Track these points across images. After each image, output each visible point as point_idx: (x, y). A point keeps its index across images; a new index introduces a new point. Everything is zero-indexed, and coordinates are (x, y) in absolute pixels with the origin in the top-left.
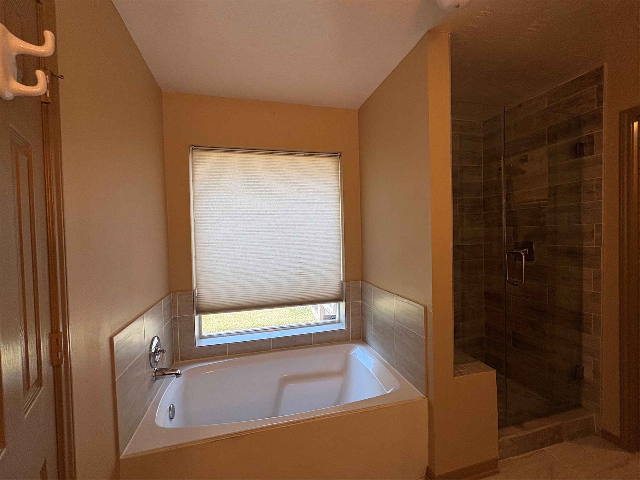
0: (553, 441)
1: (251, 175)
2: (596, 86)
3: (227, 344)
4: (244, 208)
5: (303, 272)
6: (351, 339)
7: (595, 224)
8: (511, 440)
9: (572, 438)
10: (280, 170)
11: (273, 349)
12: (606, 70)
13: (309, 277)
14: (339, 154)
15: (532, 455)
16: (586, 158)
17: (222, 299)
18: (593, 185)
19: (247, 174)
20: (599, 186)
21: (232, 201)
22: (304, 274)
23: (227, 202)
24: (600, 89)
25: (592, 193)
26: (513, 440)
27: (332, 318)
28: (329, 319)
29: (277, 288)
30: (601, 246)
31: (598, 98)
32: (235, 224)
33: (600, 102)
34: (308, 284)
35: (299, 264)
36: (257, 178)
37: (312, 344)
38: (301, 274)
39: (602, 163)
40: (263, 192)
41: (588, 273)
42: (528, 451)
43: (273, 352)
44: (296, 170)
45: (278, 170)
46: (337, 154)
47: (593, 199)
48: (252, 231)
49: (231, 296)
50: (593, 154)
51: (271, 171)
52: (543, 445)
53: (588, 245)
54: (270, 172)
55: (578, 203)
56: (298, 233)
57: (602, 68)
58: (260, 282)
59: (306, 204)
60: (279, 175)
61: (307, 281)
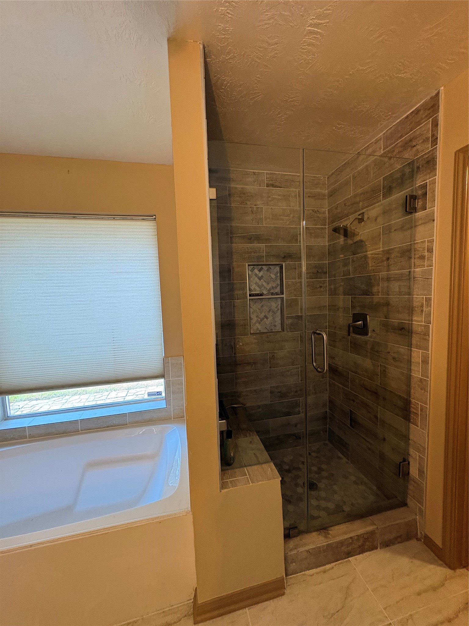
0: (362, 550)
1: (48, 242)
2: (431, 119)
3: (27, 428)
4: (43, 280)
5: (117, 348)
6: (172, 418)
7: (424, 297)
8: (308, 551)
9: (387, 544)
10: (84, 236)
11: (81, 430)
12: (442, 97)
13: (124, 353)
14: (154, 217)
15: (333, 568)
16: (419, 214)
17: (23, 379)
18: (424, 248)
19: (44, 242)
20: (430, 250)
21: (27, 272)
22: (119, 350)
23: (21, 273)
24: (435, 124)
25: (422, 257)
26: (310, 551)
27: (158, 395)
28: (154, 396)
29: (87, 365)
30: (431, 324)
31: (433, 135)
32: (33, 298)
33: (435, 140)
34: (124, 360)
35: (113, 340)
36: (56, 246)
37: (127, 425)
38: (115, 349)
39: (434, 221)
40: (65, 262)
41: (417, 355)
42: (328, 563)
43: (82, 434)
44: (103, 236)
45: (81, 236)
46: (153, 216)
47: (424, 266)
48: (53, 304)
49: (33, 375)
50: (426, 209)
51: (73, 237)
52: (349, 554)
53: (418, 322)
54: (72, 239)
55: (409, 270)
56: (110, 305)
57: (438, 94)
58: (67, 360)
59: (117, 274)
60: (83, 242)
61: (123, 357)
